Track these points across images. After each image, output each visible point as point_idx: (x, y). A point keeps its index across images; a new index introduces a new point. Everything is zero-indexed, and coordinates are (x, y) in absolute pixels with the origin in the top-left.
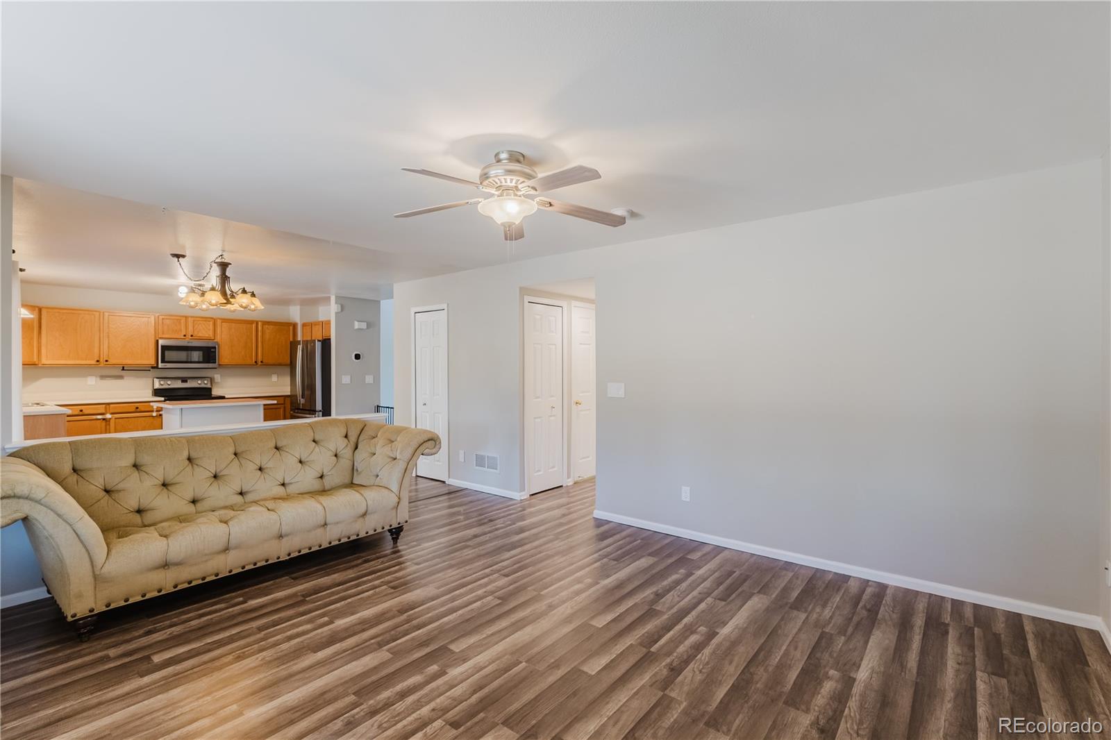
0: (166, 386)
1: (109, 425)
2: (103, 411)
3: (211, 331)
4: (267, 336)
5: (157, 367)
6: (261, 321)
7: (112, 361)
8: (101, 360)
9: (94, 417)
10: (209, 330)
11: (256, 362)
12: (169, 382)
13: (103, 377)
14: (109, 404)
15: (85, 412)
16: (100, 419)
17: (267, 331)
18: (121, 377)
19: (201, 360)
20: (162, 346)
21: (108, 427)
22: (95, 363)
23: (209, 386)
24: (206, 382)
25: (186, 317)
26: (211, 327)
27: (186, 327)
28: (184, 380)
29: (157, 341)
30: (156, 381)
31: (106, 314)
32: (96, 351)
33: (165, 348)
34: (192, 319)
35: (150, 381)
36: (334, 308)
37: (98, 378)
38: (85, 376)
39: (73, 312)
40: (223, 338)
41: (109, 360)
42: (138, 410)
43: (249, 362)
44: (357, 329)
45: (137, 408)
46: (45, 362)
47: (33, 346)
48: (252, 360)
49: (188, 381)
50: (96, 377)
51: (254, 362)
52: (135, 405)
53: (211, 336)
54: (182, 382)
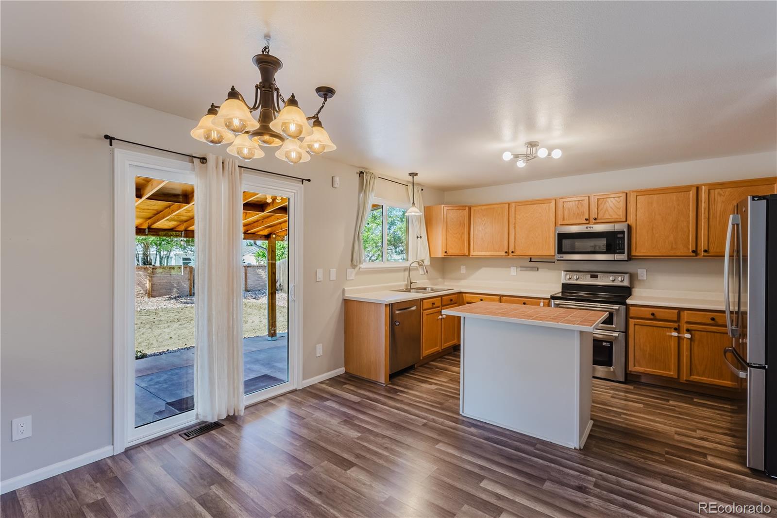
0: (573, 282)
3: (622, 210)
4: (719, 207)
7: (518, 252)
8: (509, 252)
10: (619, 209)
11: (695, 251)
12: (576, 277)
13: (522, 268)
17: (720, 199)
18: (536, 268)
19: (605, 250)
20: (558, 234)
22: (506, 255)
23: (626, 284)
24: (622, 279)
25: (589, 197)
26: (622, 204)
27: (589, 209)
28: (594, 275)
29: (556, 229)
30: (564, 274)
32: (506, 243)
33: (563, 236)
34: (596, 197)
37: (519, 269)
38: (510, 267)
41: (515, 251)
43: (682, 251)
46: (472, 253)
47: (464, 240)
48: (689, 249)
49: (599, 276)
50: (517, 268)
51: (691, 251)
52: (523, 300)
53: (621, 217)
54: (591, 277)
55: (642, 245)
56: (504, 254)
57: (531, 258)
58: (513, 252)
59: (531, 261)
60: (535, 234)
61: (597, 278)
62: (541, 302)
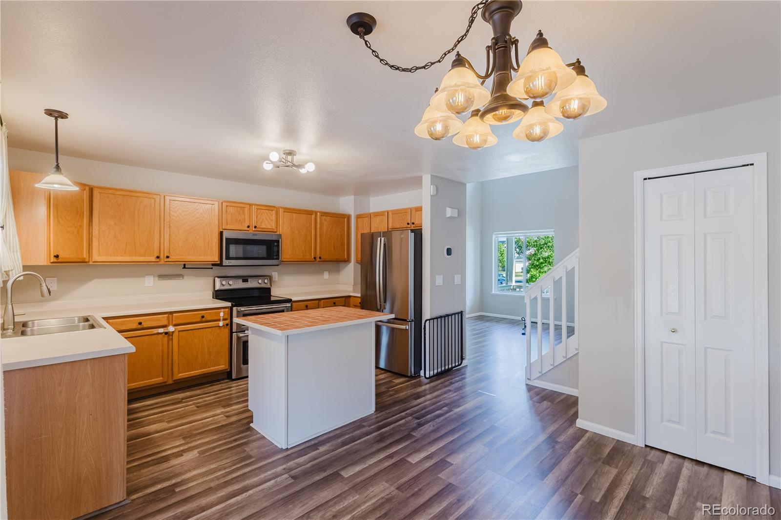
0: (227, 287)
1: (172, 339)
2: (165, 323)
3: (274, 221)
4: (325, 228)
5: (220, 264)
6: (320, 212)
7: (173, 258)
8: (162, 256)
9: (155, 331)
10: (272, 221)
11: (315, 258)
12: (231, 282)
13: (162, 277)
14: (171, 313)
15: (145, 325)
16: (161, 333)
17: (325, 223)
18: (180, 276)
19: (265, 256)
20: (226, 239)
21: (170, 342)
22: (155, 260)
23: (268, 286)
24: (266, 281)
25: (250, 205)
26: (274, 217)
27: (250, 217)
28: (245, 280)
29: (221, 234)
30: (218, 280)
31: (167, 198)
32: (156, 244)
33: (230, 241)
34: (256, 207)
35: (211, 280)
36: (427, 189)
37: (157, 278)
38: (143, 276)
39: (129, 194)
40: (285, 229)
41: (171, 257)
42: (204, 319)
43: (308, 257)
44: (448, 217)
45: (203, 317)
46: (96, 257)
47: (82, 237)
48: (311, 256)
49: (249, 280)
50: (154, 277)
51: (313, 257)
52: (200, 314)
53: (274, 228)
54: (243, 282)
55: (287, 251)
56: (153, 259)
57: (185, 265)
58: (168, 257)
59: (184, 267)
60: (196, 237)
61: (248, 282)
62: (221, 312)
